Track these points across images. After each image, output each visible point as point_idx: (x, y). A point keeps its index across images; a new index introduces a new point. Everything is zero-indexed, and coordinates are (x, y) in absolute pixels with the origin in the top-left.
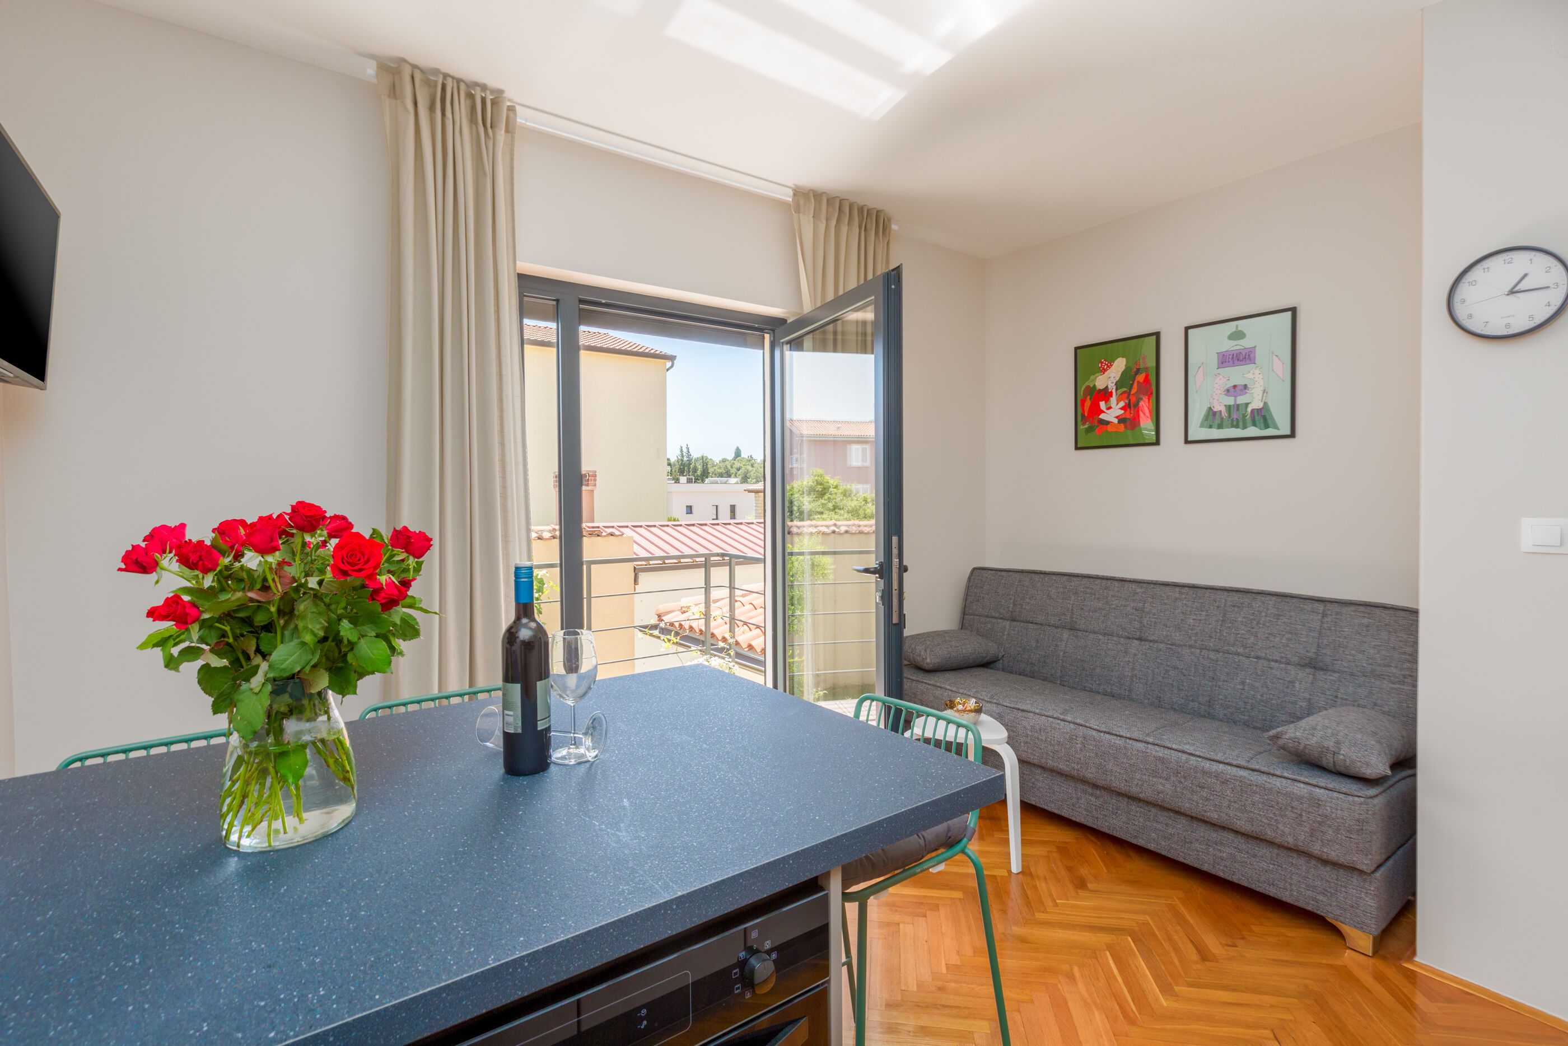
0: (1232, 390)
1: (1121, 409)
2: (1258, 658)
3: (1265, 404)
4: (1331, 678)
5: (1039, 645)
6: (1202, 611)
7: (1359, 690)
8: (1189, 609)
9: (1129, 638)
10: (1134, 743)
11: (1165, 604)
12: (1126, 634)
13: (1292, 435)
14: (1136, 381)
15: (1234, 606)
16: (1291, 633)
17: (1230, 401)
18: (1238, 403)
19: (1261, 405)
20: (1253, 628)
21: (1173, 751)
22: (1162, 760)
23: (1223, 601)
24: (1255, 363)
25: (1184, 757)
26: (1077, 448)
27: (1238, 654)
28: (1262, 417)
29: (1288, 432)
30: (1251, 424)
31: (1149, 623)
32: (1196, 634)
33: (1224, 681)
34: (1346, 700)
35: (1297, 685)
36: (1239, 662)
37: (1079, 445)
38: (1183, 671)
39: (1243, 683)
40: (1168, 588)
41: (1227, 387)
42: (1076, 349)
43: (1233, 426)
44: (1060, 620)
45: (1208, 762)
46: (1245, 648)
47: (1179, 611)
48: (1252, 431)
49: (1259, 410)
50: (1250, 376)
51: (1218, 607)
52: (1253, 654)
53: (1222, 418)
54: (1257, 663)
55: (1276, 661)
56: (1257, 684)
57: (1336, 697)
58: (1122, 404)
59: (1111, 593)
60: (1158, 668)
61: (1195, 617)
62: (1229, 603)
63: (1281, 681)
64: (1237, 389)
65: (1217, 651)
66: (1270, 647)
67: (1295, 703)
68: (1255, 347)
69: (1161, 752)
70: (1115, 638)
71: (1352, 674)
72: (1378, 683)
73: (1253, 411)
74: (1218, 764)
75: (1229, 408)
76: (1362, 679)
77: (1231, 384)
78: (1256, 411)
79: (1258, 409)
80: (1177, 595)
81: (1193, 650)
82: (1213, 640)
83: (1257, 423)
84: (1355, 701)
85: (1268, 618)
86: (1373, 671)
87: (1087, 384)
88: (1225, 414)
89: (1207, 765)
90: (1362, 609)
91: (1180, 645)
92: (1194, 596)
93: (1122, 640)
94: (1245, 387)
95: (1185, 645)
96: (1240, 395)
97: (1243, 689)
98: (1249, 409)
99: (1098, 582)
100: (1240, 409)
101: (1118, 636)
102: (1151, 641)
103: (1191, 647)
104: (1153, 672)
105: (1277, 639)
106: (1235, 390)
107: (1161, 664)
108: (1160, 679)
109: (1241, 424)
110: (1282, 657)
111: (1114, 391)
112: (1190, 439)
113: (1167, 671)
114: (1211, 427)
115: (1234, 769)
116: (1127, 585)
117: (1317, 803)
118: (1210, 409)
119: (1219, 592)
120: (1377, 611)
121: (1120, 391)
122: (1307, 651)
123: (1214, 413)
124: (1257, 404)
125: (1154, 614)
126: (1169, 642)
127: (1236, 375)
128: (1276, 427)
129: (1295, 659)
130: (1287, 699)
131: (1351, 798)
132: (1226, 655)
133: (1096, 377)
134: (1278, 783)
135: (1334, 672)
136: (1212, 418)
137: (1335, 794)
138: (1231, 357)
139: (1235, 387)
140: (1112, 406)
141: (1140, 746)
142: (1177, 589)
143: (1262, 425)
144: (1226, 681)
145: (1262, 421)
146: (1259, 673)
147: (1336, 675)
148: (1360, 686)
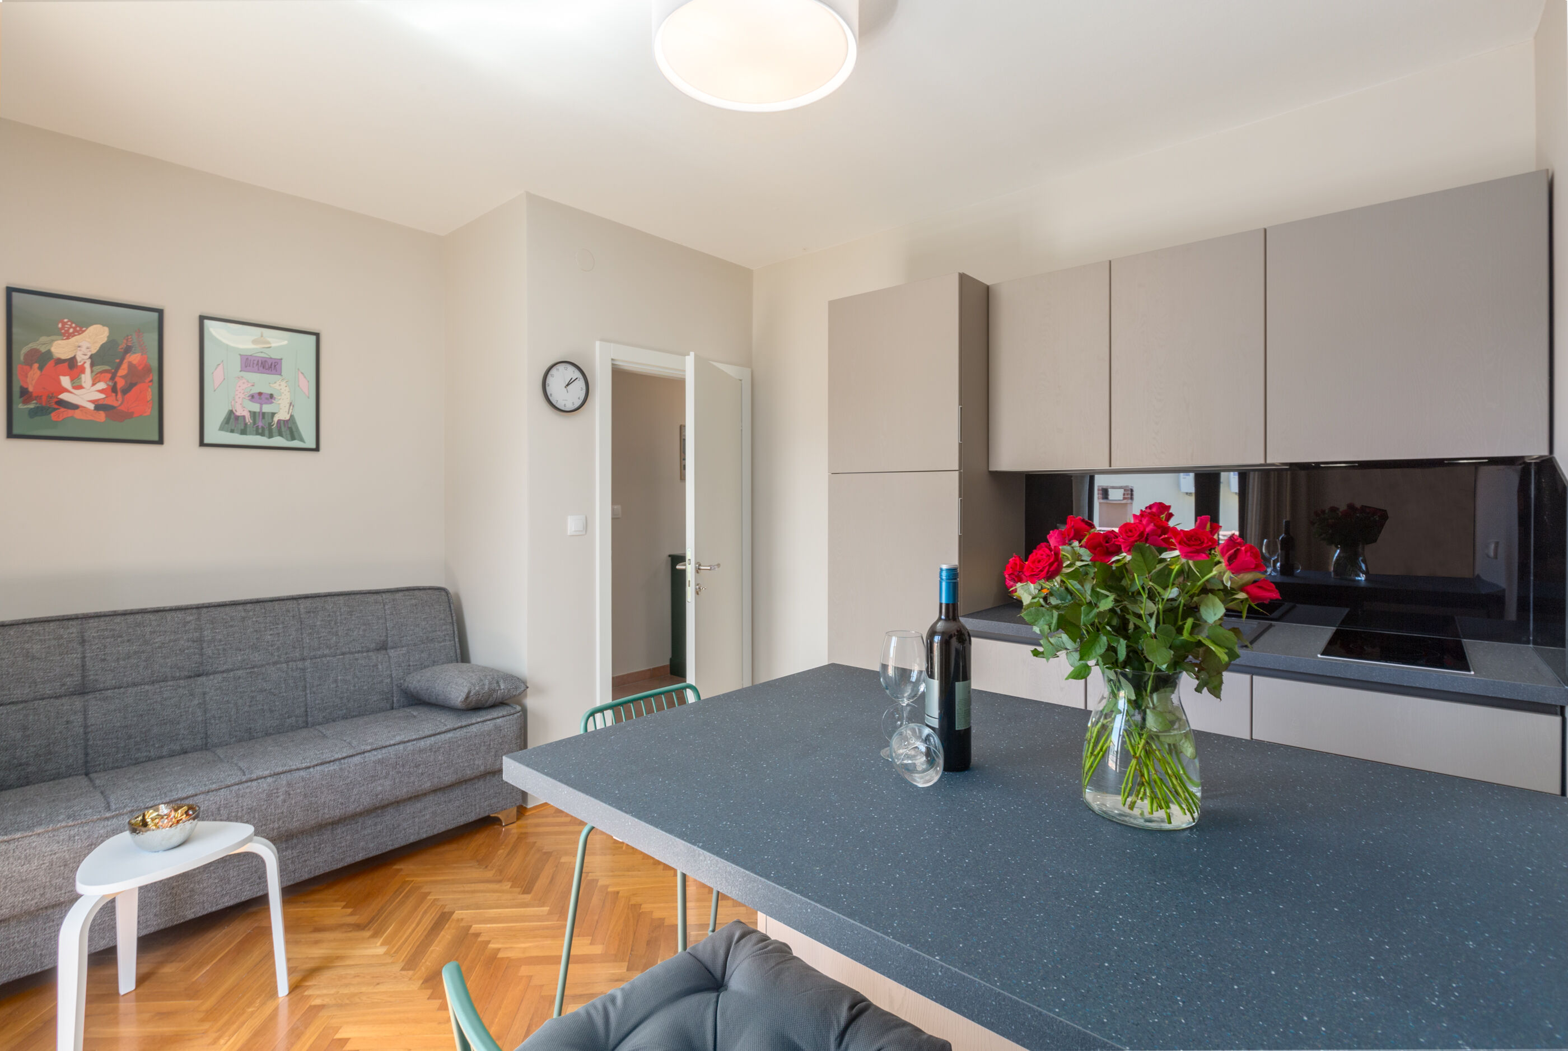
0: (256, 396)
1: (101, 391)
2: (343, 654)
3: (292, 416)
4: (401, 652)
5: (29, 732)
6: (278, 624)
7: (423, 655)
8: (263, 625)
9: (190, 677)
11: (231, 626)
12: (186, 673)
13: (317, 449)
14: (126, 361)
15: (309, 612)
16: (364, 624)
17: (255, 407)
18: (264, 411)
19: (287, 417)
20: (332, 629)
21: (390, 748)
22: (381, 762)
23: (297, 609)
24: (280, 374)
25: (401, 747)
27: (325, 656)
28: (289, 428)
29: (314, 446)
30: (277, 434)
31: (216, 652)
32: (278, 649)
33: (318, 686)
34: (416, 665)
35: (380, 667)
36: (328, 662)
38: (272, 691)
39: (336, 681)
40: (227, 609)
41: (252, 392)
43: (258, 434)
44: (64, 685)
45: (422, 741)
46: (330, 648)
47: (252, 630)
48: (278, 441)
49: (286, 422)
50: (276, 386)
51: (293, 617)
52: (338, 651)
53: (246, 424)
54: (344, 658)
55: (359, 652)
56: (349, 678)
57: (409, 666)
58: (102, 385)
59: (148, 629)
60: (241, 698)
61: (271, 632)
62: (302, 610)
63: (367, 668)
64: (262, 396)
65: (304, 659)
66: (351, 642)
67: (382, 682)
69: (379, 755)
70: (170, 683)
71: (415, 645)
72: (432, 645)
73: (279, 421)
74: (429, 738)
75: (253, 414)
76: (422, 646)
77: (255, 390)
78: (282, 422)
79: (284, 421)
80: (243, 614)
81: (278, 666)
82: (298, 650)
83: (284, 433)
84: (422, 664)
85: (343, 617)
86: (427, 638)
87: (32, 345)
88: (249, 420)
89: (422, 743)
90: (407, 593)
91: (262, 666)
92: (263, 611)
93: (182, 682)
94: (271, 396)
95: (268, 664)
96: (266, 403)
97: (337, 686)
98: (276, 419)
99: (118, 619)
100: (266, 417)
101: (174, 678)
102: (223, 672)
103: (275, 663)
104: (236, 704)
105: (355, 633)
106: (259, 397)
107: (244, 692)
108: (246, 709)
109: (267, 432)
110: (362, 647)
111: (87, 366)
112: (206, 441)
113: (253, 697)
114: (232, 431)
115: (443, 736)
116: (169, 616)
118: (231, 412)
119: (288, 602)
120: (416, 592)
121: (98, 368)
122: (380, 636)
123: (237, 418)
124: (283, 415)
125: (220, 641)
126: (249, 666)
127: (263, 382)
128: (302, 440)
129: (373, 646)
130: (375, 681)
132: (314, 661)
133: (53, 341)
135: (403, 647)
136: (232, 421)
138: (256, 362)
139: (260, 394)
140: (84, 385)
141: (357, 759)
142: (240, 608)
143: (289, 436)
144: (320, 685)
145: (288, 432)
146: (348, 667)
147: (405, 649)
148: (422, 652)
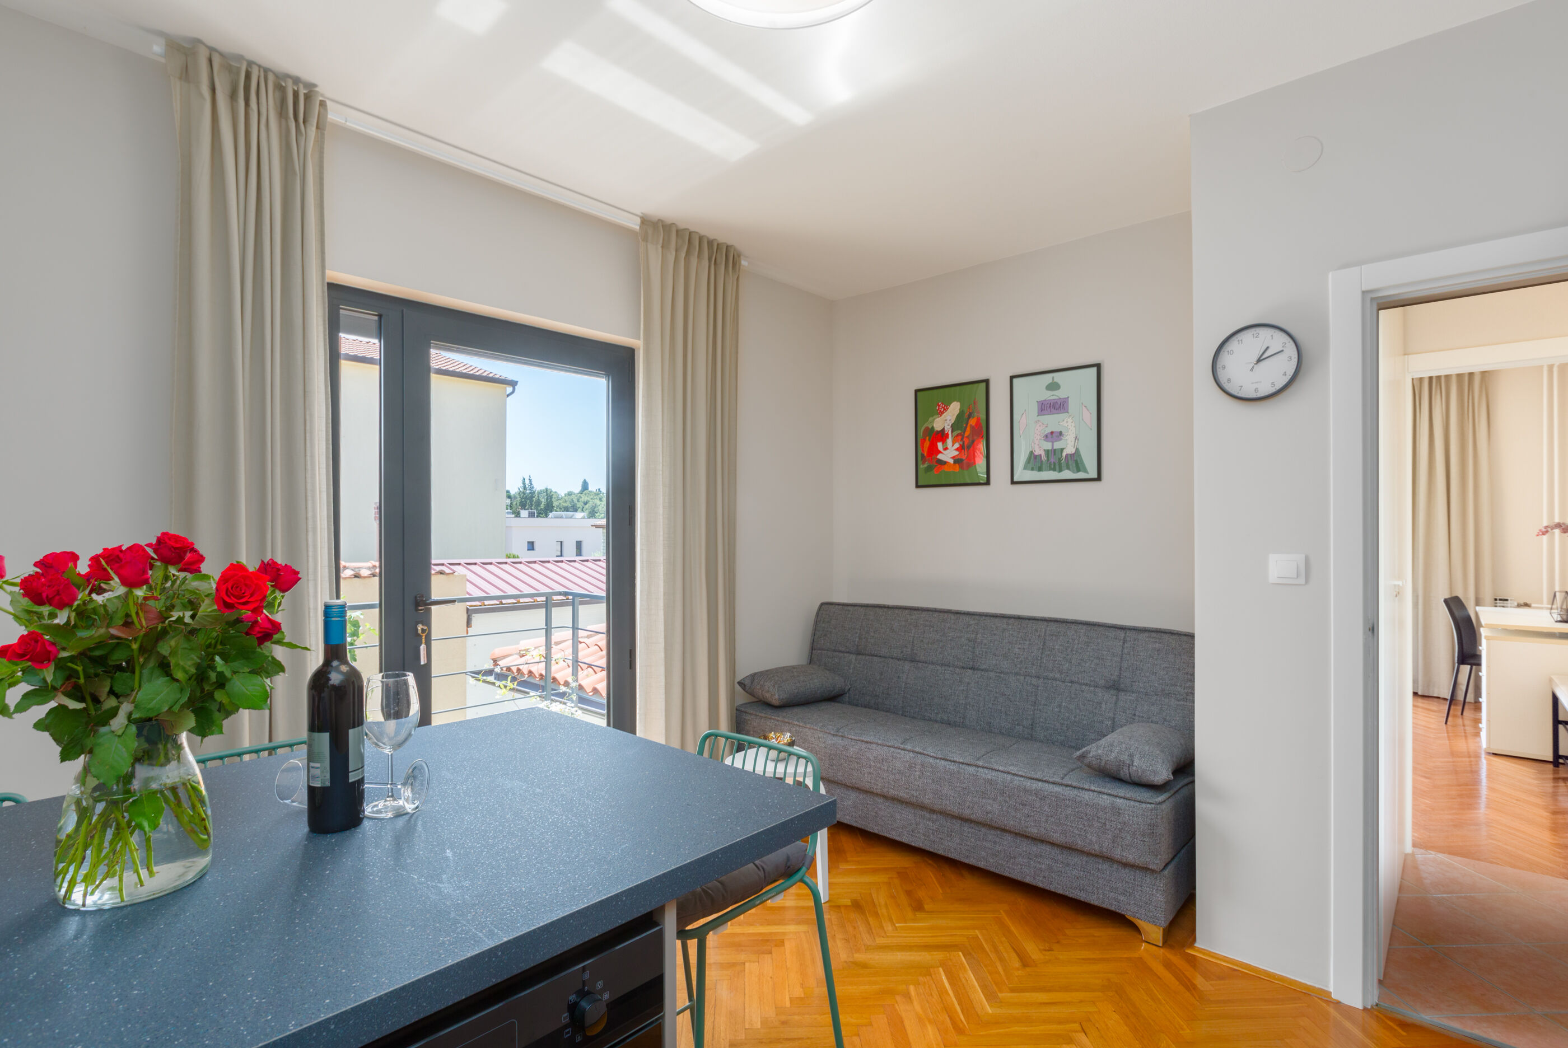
0: (1049, 436)
1: (957, 449)
2: (1072, 682)
3: (1077, 450)
4: (1131, 698)
5: (883, 677)
6: (1026, 640)
7: (1152, 708)
8: (1015, 639)
9: (963, 668)
10: (966, 767)
11: (995, 635)
12: (961, 664)
13: (1099, 478)
14: (969, 425)
15: (1052, 635)
16: (1098, 658)
17: (1048, 446)
18: (1055, 448)
19: (1073, 451)
20: (1068, 655)
21: (999, 773)
22: (990, 782)
23: (1043, 630)
24: (1068, 412)
25: (1009, 777)
26: (918, 486)
27: (1055, 679)
28: (1075, 461)
29: (1095, 476)
30: (1065, 468)
31: (981, 653)
32: (1021, 662)
33: (1044, 705)
34: (1143, 717)
35: (1103, 706)
36: (1056, 686)
37: (919, 484)
38: (1010, 697)
39: (1060, 706)
40: (997, 620)
41: (1046, 433)
42: (917, 391)
43: (1051, 469)
44: (902, 652)
45: (1030, 781)
46: (1061, 673)
47: (1007, 641)
48: (1067, 474)
49: (1072, 455)
50: (1064, 424)
51: (1039, 636)
52: (1067, 678)
53: (1042, 462)
54: (1071, 686)
55: (1086, 685)
56: (1072, 707)
57: (1135, 715)
58: (957, 445)
59: (948, 625)
60: (989, 695)
61: (1019, 646)
62: (1048, 632)
63: (1091, 703)
64: (1054, 435)
65: (1038, 677)
66: (1081, 672)
67: (1102, 722)
68: (1068, 397)
69: (989, 775)
70: (951, 669)
71: (1147, 694)
72: (1167, 700)
73: (1067, 455)
74: (1037, 782)
75: (1047, 452)
76: (1155, 698)
77: (1048, 431)
78: (1069, 456)
79: (1071, 455)
80: (1005, 626)
81: (1018, 677)
82: (1035, 667)
83: (1071, 467)
84: (1149, 718)
85: (1080, 646)
86: (1163, 690)
87: (926, 425)
88: (1044, 458)
89: (1028, 784)
90: (1154, 635)
91: (1007, 673)
92: (1019, 626)
93: (958, 670)
94: (1061, 433)
95: (1011, 673)
96: (1056, 441)
97: (1060, 712)
98: (1064, 454)
99: (936, 615)
100: (1057, 453)
101: (955, 666)
102: (982, 670)
103: (1017, 674)
104: (984, 699)
105: (1088, 664)
106: (1055, 436)
107: (991, 691)
108: (990, 705)
109: (1057, 467)
110: (1091, 681)
111: (950, 433)
112: (1016, 479)
113: (996, 697)
114: (1032, 469)
115: (1051, 786)
116: (962, 617)
117: (1117, 811)
118: (1031, 453)
119: (1040, 623)
120: (1166, 637)
121: (956, 433)
122: (1111, 675)
123: (1036, 457)
124: (1070, 450)
125: (985, 645)
126: (998, 671)
127: (1053, 422)
128: (1086, 471)
129: (1102, 682)
130: (1095, 719)
131: (1144, 806)
132: (1046, 681)
133: (934, 419)
134: (1086, 796)
135: (1133, 692)
136: (1034, 461)
137: (1132, 803)
138: (1048, 405)
139: (1052, 433)
140: (949, 447)
141: (972, 770)
142: (1005, 620)
143: (1075, 469)
144: (1046, 705)
145: (1074, 465)
146: (1073, 696)
147: (1134, 695)
148: (1153, 704)
